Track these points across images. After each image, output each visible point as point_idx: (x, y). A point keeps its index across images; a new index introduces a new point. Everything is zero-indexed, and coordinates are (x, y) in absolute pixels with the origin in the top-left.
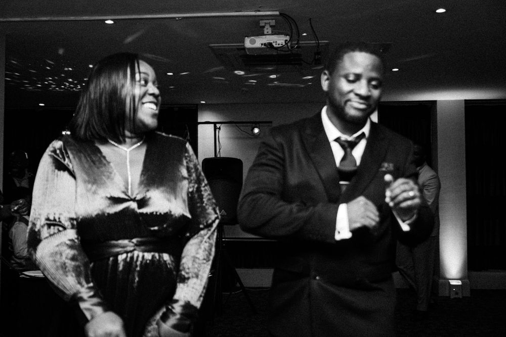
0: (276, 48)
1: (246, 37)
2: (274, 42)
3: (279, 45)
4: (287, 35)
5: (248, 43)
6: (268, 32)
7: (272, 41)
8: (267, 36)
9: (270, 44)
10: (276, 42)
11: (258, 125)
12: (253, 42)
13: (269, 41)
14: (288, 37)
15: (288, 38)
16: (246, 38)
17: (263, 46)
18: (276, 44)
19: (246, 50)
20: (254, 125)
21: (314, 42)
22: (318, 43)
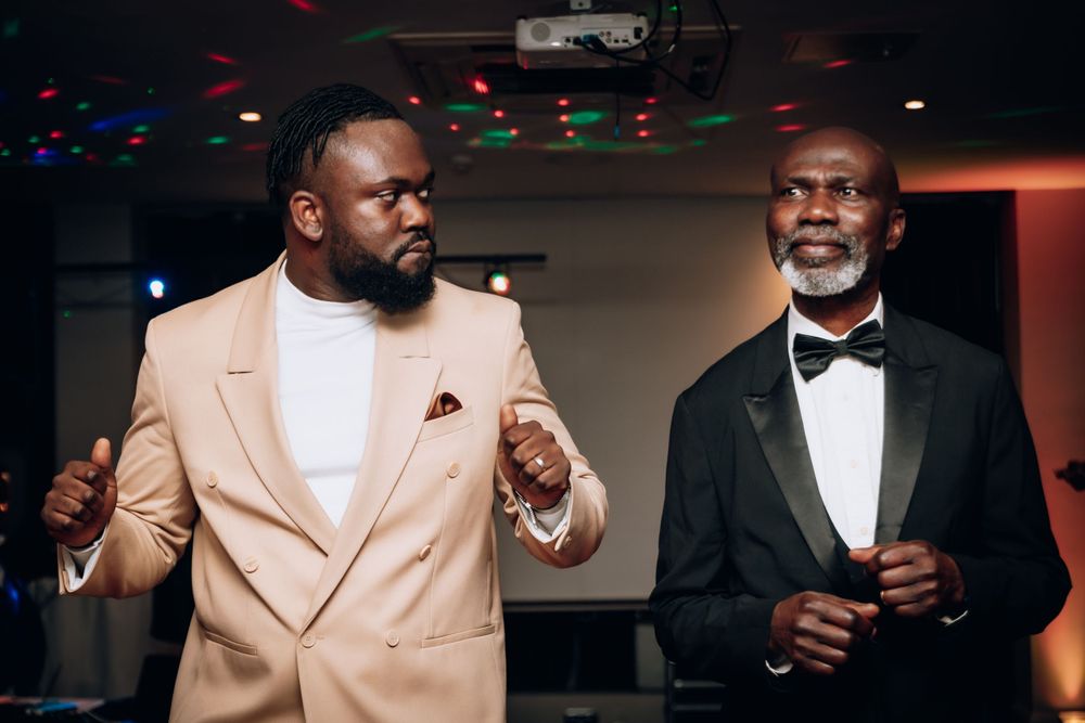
0: (615, 54)
1: (520, 17)
2: (602, 34)
3: (617, 41)
4: (639, 15)
5: (527, 37)
6: (581, 4)
7: (596, 32)
8: (583, 17)
9: (594, 40)
10: (609, 33)
11: (503, 266)
12: (542, 34)
13: (588, 32)
14: (642, 18)
15: (642, 22)
16: (522, 22)
17: (571, 46)
18: (609, 41)
19: (519, 55)
20: (491, 266)
21: (713, 28)
22: (728, 30)
